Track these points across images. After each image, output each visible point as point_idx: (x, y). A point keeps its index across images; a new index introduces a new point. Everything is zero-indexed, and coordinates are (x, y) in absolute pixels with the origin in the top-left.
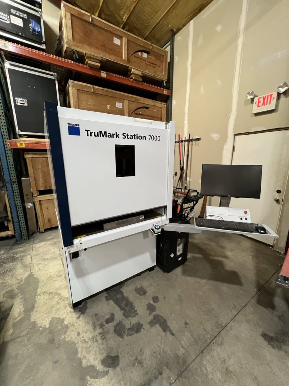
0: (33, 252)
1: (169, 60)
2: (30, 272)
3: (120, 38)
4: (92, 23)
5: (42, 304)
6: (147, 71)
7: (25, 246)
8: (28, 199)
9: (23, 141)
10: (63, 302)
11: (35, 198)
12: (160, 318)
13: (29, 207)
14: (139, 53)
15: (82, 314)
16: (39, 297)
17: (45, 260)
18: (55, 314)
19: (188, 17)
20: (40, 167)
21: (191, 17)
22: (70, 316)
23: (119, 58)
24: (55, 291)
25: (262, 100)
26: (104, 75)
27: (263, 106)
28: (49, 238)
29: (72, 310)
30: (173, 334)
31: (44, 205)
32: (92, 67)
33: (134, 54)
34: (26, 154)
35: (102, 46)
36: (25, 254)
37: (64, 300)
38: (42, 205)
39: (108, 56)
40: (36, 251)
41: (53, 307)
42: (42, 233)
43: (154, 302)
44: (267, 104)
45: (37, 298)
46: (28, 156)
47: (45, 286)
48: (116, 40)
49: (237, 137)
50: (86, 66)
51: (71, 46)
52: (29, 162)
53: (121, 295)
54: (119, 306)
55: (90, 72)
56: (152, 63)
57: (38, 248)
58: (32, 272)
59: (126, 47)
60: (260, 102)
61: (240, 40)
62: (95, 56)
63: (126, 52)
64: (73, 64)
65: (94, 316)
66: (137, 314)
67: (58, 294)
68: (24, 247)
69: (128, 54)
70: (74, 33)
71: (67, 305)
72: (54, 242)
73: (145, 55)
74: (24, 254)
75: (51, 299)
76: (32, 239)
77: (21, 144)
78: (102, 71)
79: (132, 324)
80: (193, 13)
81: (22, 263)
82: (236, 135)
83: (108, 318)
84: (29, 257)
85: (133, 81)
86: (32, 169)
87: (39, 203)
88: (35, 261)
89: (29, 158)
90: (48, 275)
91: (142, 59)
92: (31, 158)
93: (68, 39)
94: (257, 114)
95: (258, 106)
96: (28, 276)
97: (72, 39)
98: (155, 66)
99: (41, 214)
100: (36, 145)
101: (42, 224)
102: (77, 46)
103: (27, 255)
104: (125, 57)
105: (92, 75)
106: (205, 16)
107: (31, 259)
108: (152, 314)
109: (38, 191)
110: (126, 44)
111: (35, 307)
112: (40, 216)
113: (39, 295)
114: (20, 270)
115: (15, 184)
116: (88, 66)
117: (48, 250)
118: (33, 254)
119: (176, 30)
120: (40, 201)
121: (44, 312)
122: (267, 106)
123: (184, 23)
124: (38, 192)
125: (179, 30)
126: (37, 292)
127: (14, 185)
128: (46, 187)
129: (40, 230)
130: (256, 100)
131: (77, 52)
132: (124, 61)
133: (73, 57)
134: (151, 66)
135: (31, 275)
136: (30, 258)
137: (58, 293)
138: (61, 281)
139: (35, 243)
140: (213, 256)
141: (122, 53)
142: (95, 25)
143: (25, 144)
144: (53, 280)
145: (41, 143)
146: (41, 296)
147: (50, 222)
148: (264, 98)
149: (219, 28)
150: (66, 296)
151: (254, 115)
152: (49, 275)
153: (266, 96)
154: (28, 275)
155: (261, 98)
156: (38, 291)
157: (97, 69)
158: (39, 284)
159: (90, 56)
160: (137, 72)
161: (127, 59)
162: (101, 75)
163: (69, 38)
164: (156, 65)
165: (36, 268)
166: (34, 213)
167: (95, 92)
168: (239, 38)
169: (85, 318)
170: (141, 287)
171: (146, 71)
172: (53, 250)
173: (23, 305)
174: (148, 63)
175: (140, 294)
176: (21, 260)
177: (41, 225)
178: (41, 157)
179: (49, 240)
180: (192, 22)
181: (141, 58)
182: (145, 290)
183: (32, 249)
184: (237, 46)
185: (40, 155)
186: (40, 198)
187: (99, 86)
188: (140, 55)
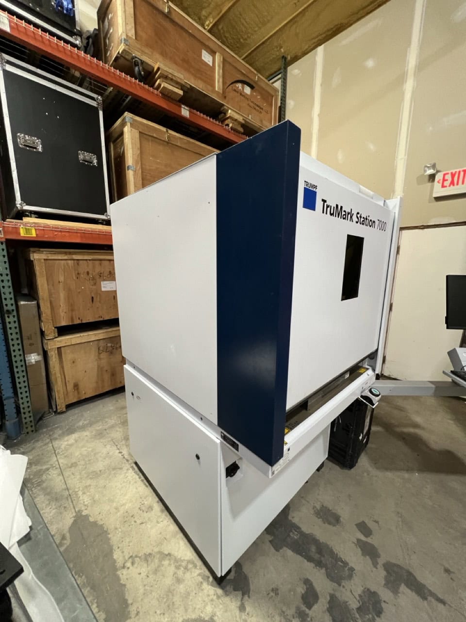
0: (61, 461)
1: (279, 104)
2: (73, 510)
3: (213, 53)
4: (169, 16)
5: (142, 591)
6: (250, 116)
7: (33, 448)
8: (31, 345)
9: (32, 225)
10: (188, 575)
11: (49, 342)
12: (395, 569)
13: (33, 361)
14: (239, 85)
15: (246, 597)
16: (125, 572)
17: (96, 475)
18: (186, 610)
19: (314, 41)
20: (62, 279)
21: (318, 41)
22: (221, 606)
23: (210, 88)
24: (156, 550)
25: (449, 177)
26: (185, 112)
27: (452, 186)
28: (81, 423)
29: (220, 591)
30: (443, 602)
31: (68, 356)
32: (167, 95)
33: (231, 85)
34: (34, 252)
35: (184, 60)
36: (44, 467)
37: (186, 568)
38: (63, 355)
39: (193, 80)
40: (65, 457)
41: (170, 592)
42: (62, 413)
43: (366, 536)
44: (458, 184)
45: (121, 576)
46: (37, 257)
47: (128, 540)
48: (206, 56)
49: (404, 232)
50: (156, 91)
51: (132, 50)
52: (39, 269)
53: (296, 531)
54: (310, 559)
55: (163, 104)
56: (257, 106)
57: (66, 449)
58: (79, 511)
59: (221, 71)
60: (447, 180)
61: (409, 86)
62: (175, 76)
63: (221, 80)
64: (135, 83)
65: (272, 594)
66: (352, 571)
67: (167, 555)
68: (33, 452)
69: (224, 83)
70: (138, 27)
71: (200, 579)
72: (97, 430)
73: (247, 90)
74: (39, 468)
75: (156, 572)
76: (45, 430)
77: (27, 231)
78: (183, 106)
79: (358, 598)
80: (324, 36)
81: (44, 489)
82: (402, 229)
83: (303, 592)
84: (54, 473)
85: (230, 130)
86: (46, 282)
87: (56, 352)
88: (75, 482)
89: (39, 260)
90: (122, 512)
91: (243, 96)
92: (44, 259)
93: (127, 36)
94: (438, 199)
95: (443, 186)
96: (75, 521)
97: (134, 38)
98: (261, 111)
99: (59, 375)
100: (60, 233)
101: (62, 396)
102: (143, 52)
103: (48, 469)
104: (219, 88)
105: (164, 109)
106: (344, 42)
107: (61, 477)
108: (377, 563)
109: (55, 328)
110: (221, 66)
111: (130, 602)
112: (59, 380)
113: (124, 567)
114: (48, 510)
115: (11, 316)
116: (160, 92)
117: (92, 451)
118: (61, 465)
119: (291, 58)
120: (59, 349)
121: (158, 612)
122: (458, 186)
123: (307, 49)
124: (56, 330)
125: (296, 59)
126: (115, 561)
127: (8, 317)
128: (72, 320)
129: (58, 407)
130: (439, 177)
131: (142, 62)
132: (218, 93)
133: (134, 71)
134: (255, 108)
135: (80, 520)
136: (59, 475)
137: (166, 553)
138: (158, 522)
139: (56, 439)
140: (398, 426)
141: (214, 81)
142: (173, 22)
143: (36, 232)
144: (139, 522)
145: (69, 229)
146: (128, 568)
147: (78, 389)
148: (453, 175)
149: (370, 63)
150: (187, 558)
151: (433, 199)
152: (122, 510)
153: (456, 172)
154: (72, 521)
155: (448, 174)
156: (115, 557)
157: (176, 101)
158: (109, 539)
159: (166, 74)
160: (236, 116)
161: (221, 91)
162: (180, 111)
163: (130, 35)
164: (262, 109)
165: (85, 499)
166: (44, 374)
167: (170, 142)
168: (406, 82)
169: (256, 604)
170: (323, 506)
171: (248, 116)
172: (105, 451)
173: (97, 603)
174: (252, 104)
175: (330, 523)
176: (39, 485)
177: (59, 398)
178: (66, 257)
179: (83, 428)
180: (320, 49)
181: (242, 94)
182: (333, 511)
183: (55, 453)
184: (403, 94)
185: (63, 255)
186: (60, 342)
187: (177, 132)
188: (240, 88)
